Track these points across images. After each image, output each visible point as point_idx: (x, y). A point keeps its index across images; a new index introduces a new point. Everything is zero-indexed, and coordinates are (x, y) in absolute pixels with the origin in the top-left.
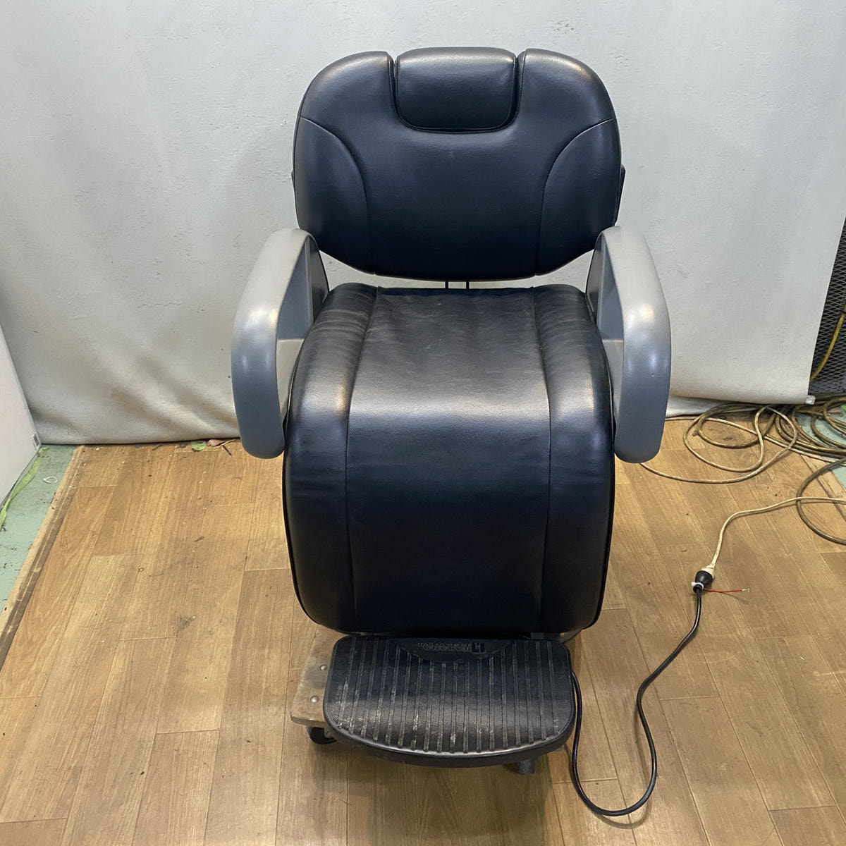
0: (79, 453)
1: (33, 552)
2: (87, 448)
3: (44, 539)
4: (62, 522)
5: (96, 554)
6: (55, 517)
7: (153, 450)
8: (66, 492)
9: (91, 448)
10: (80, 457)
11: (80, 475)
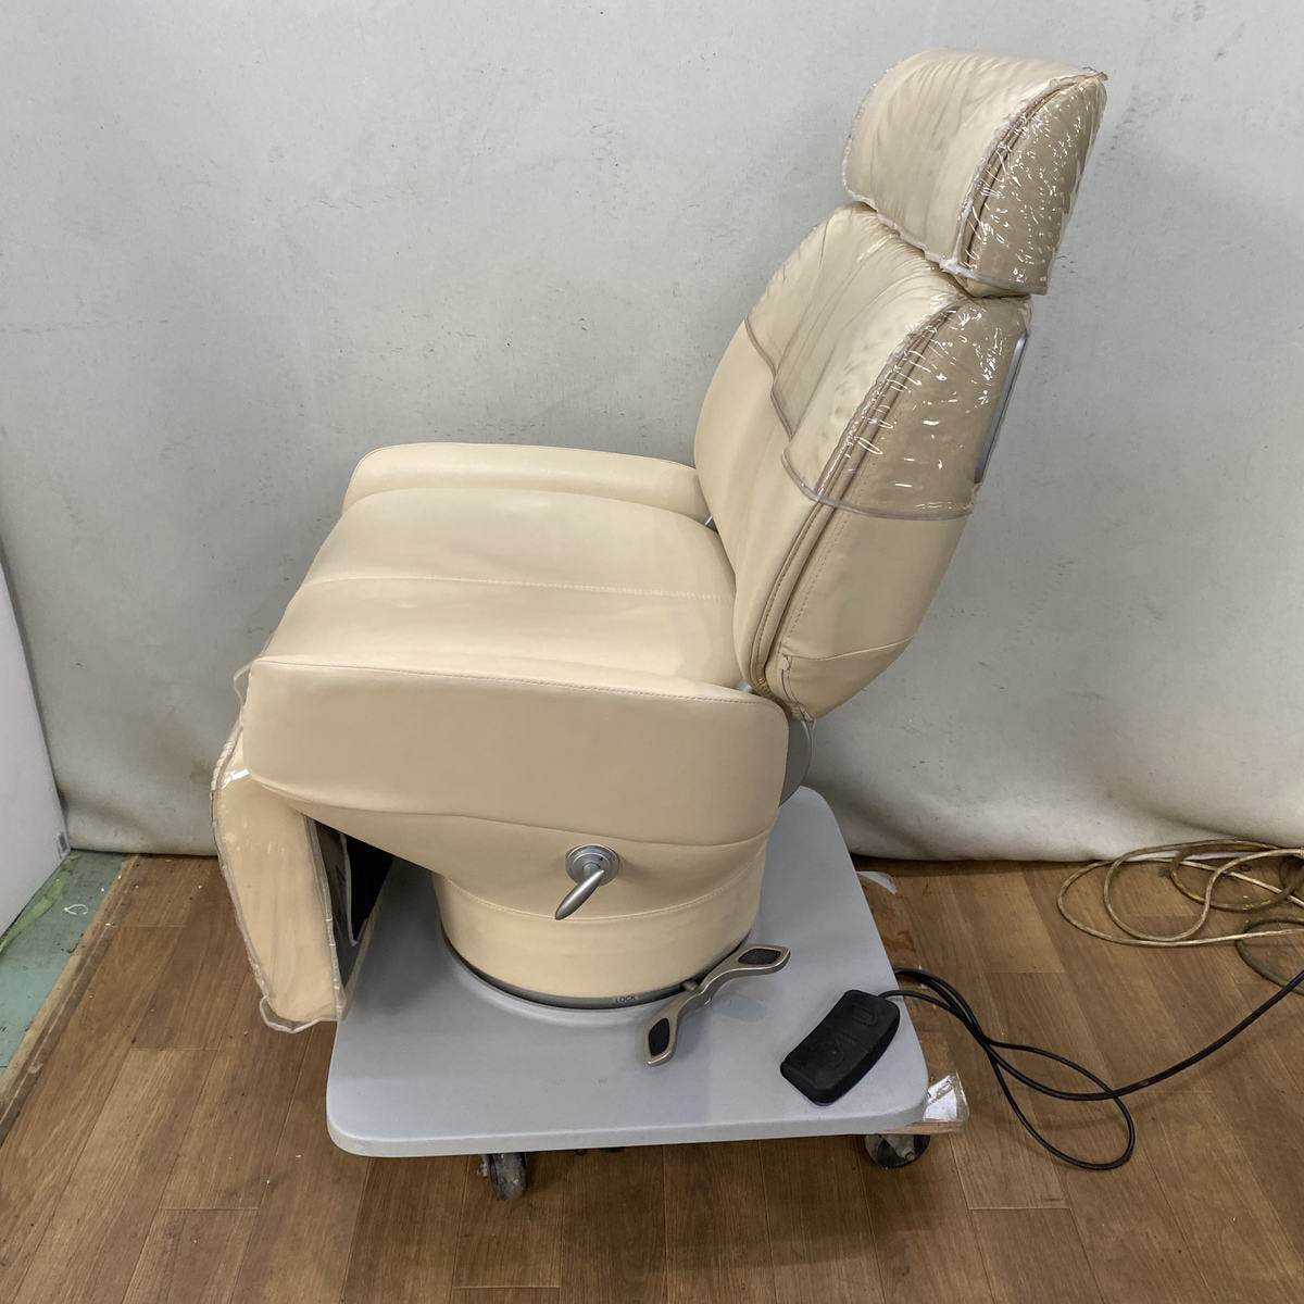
0: (131, 867)
2: (143, 860)
3: (54, 1014)
4: (87, 985)
5: (138, 1047)
8: (101, 933)
9: (150, 860)
10: (131, 874)
11: (128, 905)
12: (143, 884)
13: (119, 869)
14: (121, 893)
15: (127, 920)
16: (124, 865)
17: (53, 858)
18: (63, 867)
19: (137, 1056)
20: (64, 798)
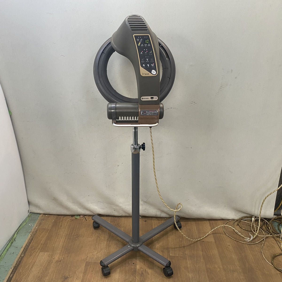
1: (22, 249)
2: (43, 215)
3: (26, 245)
4: (32, 239)
5: (41, 252)
6: (31, 238)
7: (63, 217)
8: (35, 229)
9: (45, 215)
10: (41, 218)
11: (40, 224)
12: (43, 220)
13: (39, 217)
14: (39, 222)
15: (40, 226)
16: (40, 216)
17: (27, 214)
18: (29, 216)
19: (41, 254)
20: (29, 203)
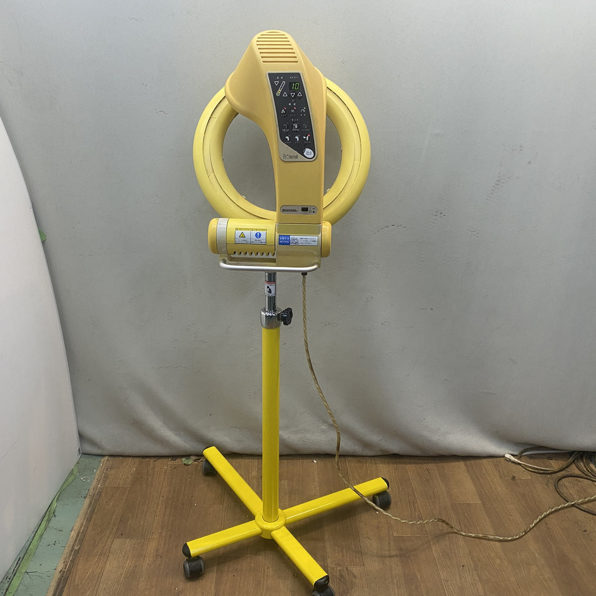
0: (106, 461)
1: (73, 534)
2: (110, 458)
3: (82, 524)
4: (94, 512)
5: (118, 537)
7: (155, 461)
8: (96, 489)
9: (113, 458)
10: (106, 464)
11: (106, 477)
12: (111, 468)
14: (103, 472)
15: (106, 483)
16: (103, 460)
19: (117, 543)
